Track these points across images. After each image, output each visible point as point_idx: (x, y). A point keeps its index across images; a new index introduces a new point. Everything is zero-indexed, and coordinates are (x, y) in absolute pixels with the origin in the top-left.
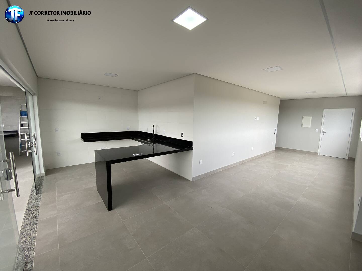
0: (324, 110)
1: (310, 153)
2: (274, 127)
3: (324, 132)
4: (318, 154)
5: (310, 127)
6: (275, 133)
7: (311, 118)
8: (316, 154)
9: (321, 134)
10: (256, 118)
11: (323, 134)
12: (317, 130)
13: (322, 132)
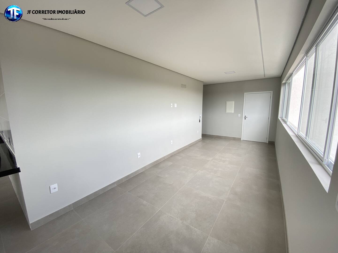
0: (245, 93)
1: (234, 139)
2: (199, 115)
3: (245, 116)
4: (242, 139)
5: (233, 112)
6: (200, 121)
7: (234, 102)
8: (239, 139)
9: (243, 118)
10: (172, 104)
11: (245, 119)
12: (239, 115)
13: (244, 117)
